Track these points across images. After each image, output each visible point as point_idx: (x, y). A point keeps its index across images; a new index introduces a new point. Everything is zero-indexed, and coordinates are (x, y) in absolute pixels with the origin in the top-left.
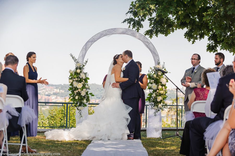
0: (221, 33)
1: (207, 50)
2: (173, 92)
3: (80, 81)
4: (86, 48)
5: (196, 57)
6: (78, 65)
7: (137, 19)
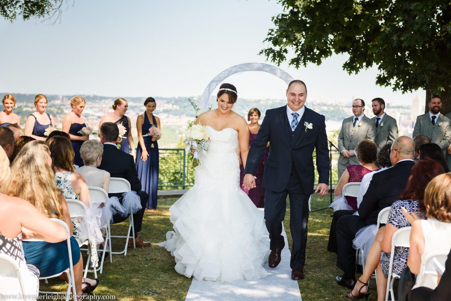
0: (393, 69)
2: (337, 108)
4: (209, 90)
7: (277, 48)
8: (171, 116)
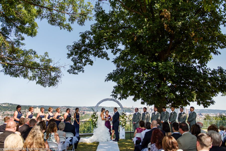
1: (141, 104)
3: (95, 118)
5: (136, 109)
6: (94, 112)
7: (115, 95)
8: (88, 111)
